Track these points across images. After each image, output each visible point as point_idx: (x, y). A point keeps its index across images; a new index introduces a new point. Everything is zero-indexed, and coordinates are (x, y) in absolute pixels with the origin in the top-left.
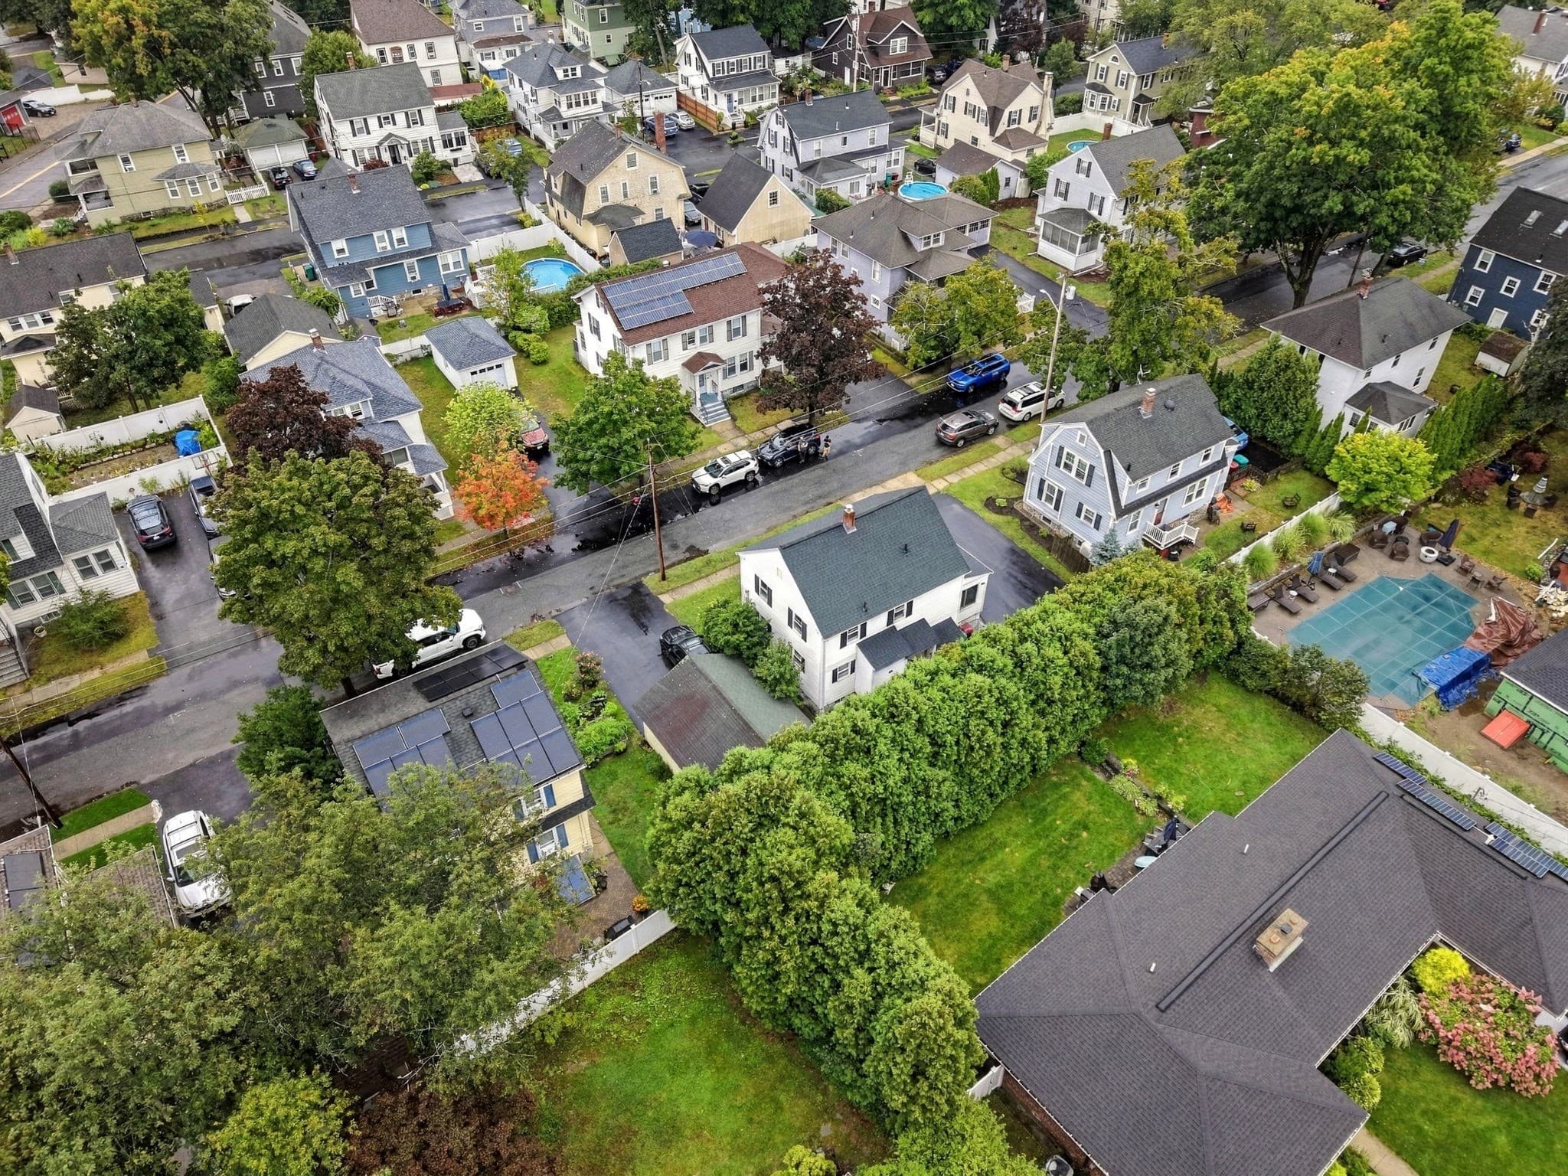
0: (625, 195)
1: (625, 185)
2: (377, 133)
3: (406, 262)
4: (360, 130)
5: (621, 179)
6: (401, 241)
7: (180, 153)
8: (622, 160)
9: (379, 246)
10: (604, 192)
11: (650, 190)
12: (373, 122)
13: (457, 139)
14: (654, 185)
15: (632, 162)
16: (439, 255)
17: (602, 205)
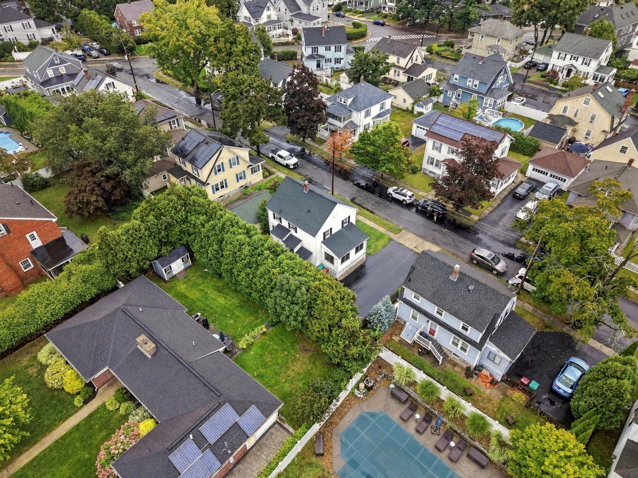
0: (575, 115)
1: (577, 110)
2: (568, 61)
3: (474, 94)
4: (562, 58)
5: (577, 107)
6: (476, 86)
7: (499, 41)
8: (582, 100)
9: (468, 83)
10: (565, 109)
11: (589, 120)
12: (568, 57)
13: (601, 78)
14: (593, 118)
15: (586, 103)
16: (485, 98)
17: (561, 113)
